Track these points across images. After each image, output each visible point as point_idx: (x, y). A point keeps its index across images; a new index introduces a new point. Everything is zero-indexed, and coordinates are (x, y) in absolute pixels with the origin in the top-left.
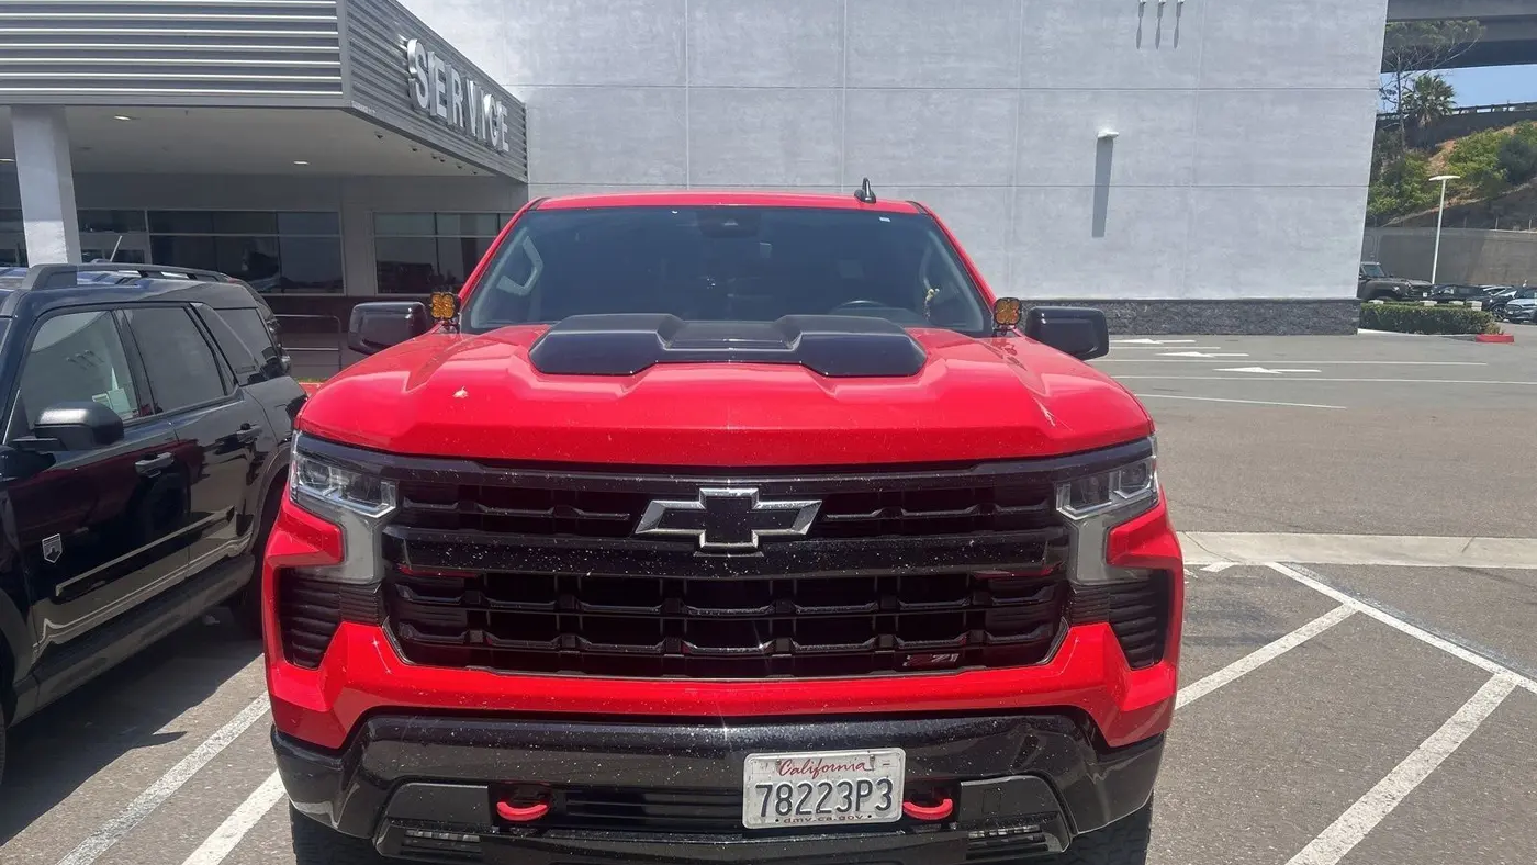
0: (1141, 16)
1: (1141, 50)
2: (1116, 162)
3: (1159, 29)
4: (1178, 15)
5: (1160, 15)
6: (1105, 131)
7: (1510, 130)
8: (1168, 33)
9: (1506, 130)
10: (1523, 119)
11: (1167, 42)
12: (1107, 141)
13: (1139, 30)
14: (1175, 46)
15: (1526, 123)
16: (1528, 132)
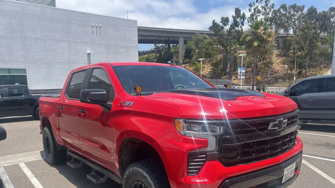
0: (93, 28)
1: (94, 35)
2: (92, 58)
3: (97, 31)
4: (100, 29)
5: (97, 28)
6: (88, 52)
7: (146, 56)
8: (99, 32)
9: (146, 55)
10: (148, 54)
11: (99, 34)
12: (89, 54)
13: (93, 31)
14: (100, 35)
15: (149, 54)
16: (149, 56)
